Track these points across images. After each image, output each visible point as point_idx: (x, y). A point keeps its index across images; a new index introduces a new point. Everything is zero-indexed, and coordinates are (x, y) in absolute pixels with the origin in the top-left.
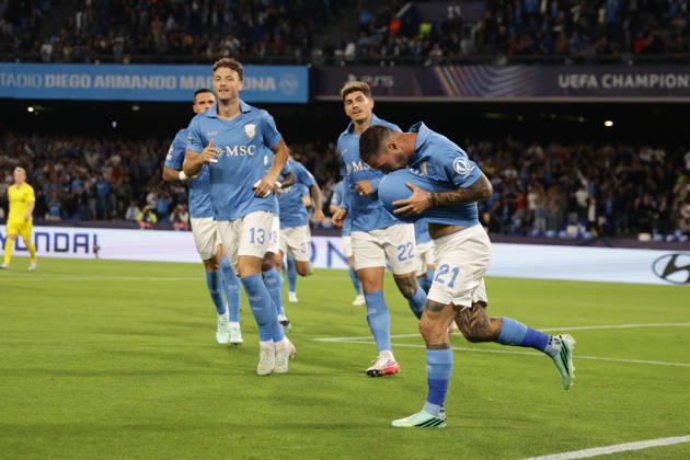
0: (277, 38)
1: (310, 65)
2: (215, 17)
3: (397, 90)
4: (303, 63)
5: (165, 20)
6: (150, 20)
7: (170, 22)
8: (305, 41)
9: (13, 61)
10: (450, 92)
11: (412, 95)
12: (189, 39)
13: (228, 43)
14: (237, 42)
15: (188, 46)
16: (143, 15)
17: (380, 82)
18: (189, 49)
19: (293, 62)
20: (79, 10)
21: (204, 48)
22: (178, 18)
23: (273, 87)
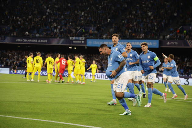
0: (152, 34)
1: (159, 40)
2: (139, 30)
3: (178, 45)
4: (158, 39)
5: (128, 30)
6: (126, 30)
7: (130, 31)
8: (158, 34)
9: (97, 39)
10: (190, 46)
11: (182, 46)
12: (134, 34)
13: (142, 35)
14: (144, 35)
15: (133, 36)
16: (124, 29)
17: (175, 43)
18: (134, 36)
19: (156, 39)
20: (111, 28)
21: (137, 36)
22: (131, 30)
23: (151, 44)
